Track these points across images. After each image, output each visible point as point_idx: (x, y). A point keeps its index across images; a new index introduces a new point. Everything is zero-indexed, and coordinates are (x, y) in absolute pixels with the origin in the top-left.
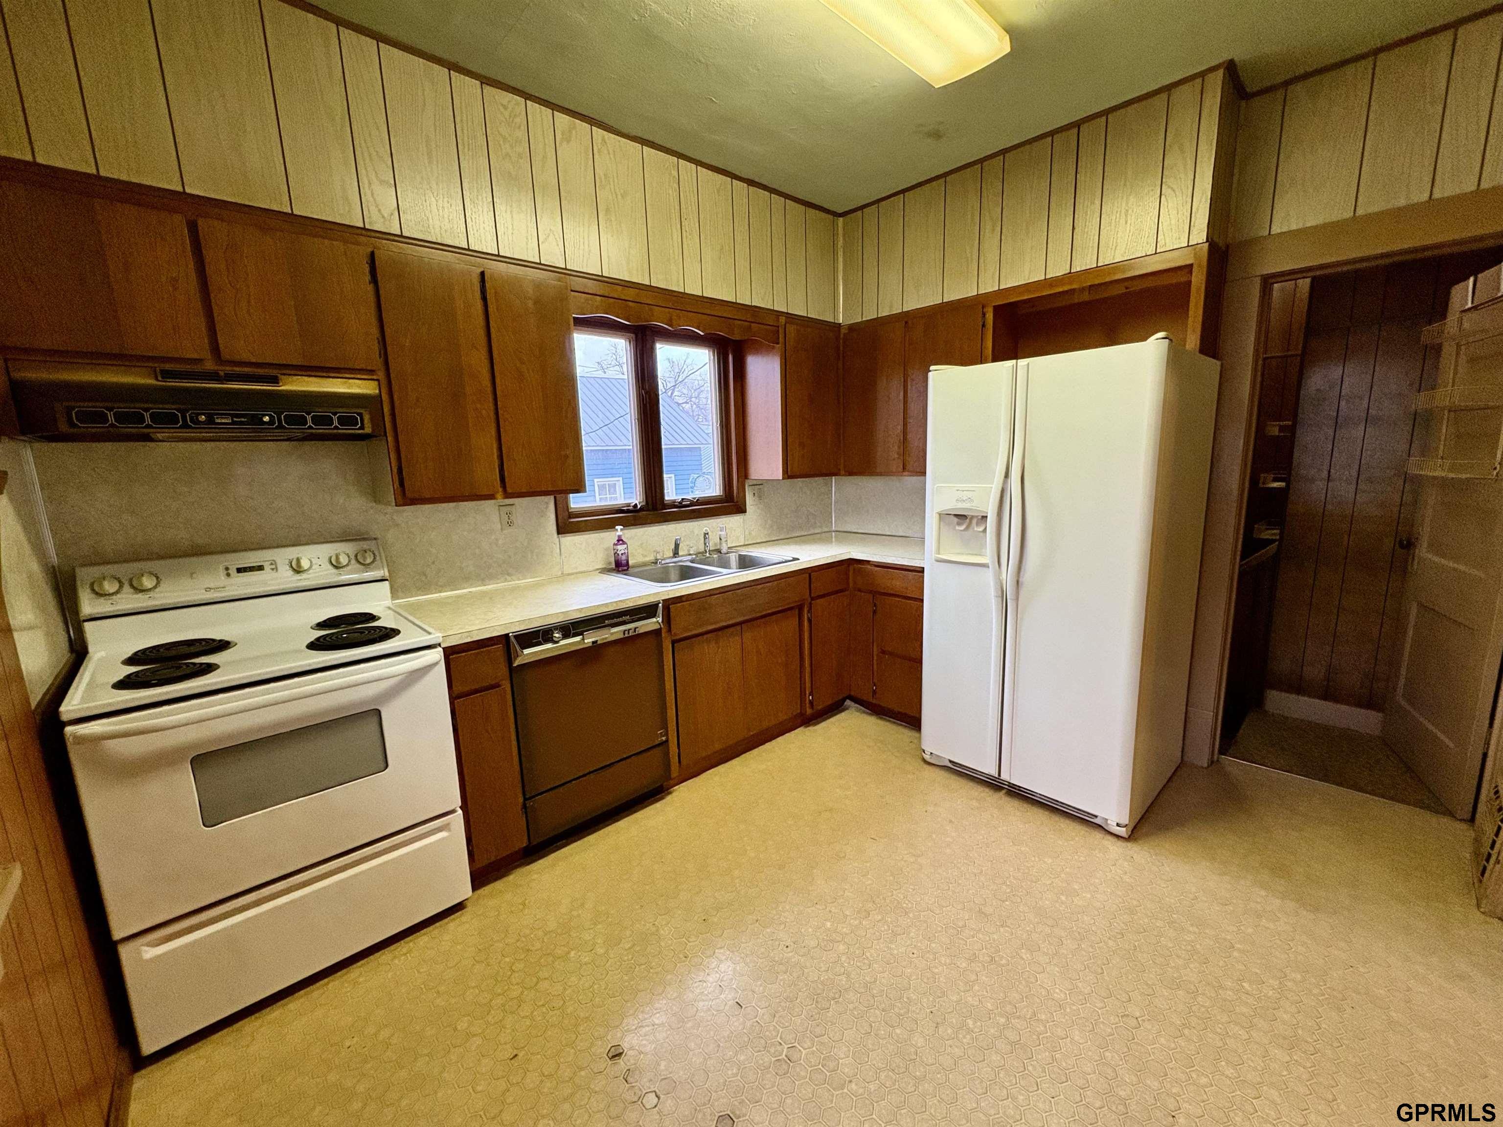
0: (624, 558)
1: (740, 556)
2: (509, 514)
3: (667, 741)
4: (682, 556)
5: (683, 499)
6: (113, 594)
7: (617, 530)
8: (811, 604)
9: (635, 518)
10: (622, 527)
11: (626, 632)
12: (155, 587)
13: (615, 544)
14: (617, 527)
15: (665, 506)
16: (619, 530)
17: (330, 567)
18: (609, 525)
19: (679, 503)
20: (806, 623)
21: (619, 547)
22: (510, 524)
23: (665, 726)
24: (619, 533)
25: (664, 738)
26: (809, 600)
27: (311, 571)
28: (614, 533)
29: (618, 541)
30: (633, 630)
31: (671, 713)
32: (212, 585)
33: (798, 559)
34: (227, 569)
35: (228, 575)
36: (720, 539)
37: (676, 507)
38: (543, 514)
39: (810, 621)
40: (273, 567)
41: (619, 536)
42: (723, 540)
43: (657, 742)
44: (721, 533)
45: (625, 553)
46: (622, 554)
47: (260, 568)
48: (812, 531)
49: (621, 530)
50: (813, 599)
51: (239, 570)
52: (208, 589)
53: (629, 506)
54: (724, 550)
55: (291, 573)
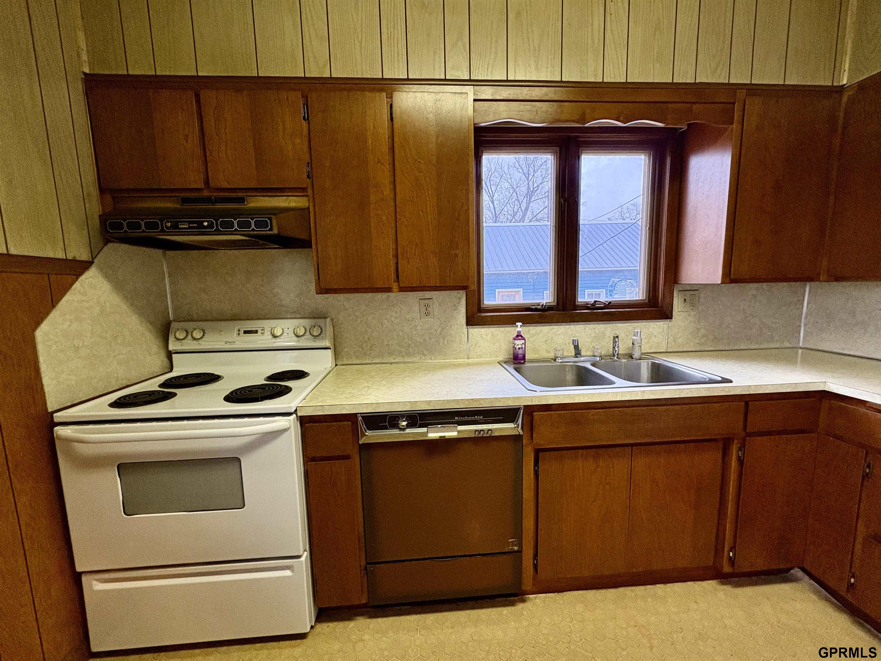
0: (520, 352)
1: (653, 364)
2: (427, 306)
3: (520, 551)
4: (583, 356)
5: (595, 301)
6: (182, 339)
7: (517, 326)
8: (744, 440)
9: (541, 316)
10: (521, 324)
11: (477, 432)
12: (201, 338)
13: (514, 339)
14: (517, 324)
15: (576, 307)
16: (519, 326)
17: (294, 336)
18: (511, 321)
19: (592, 305)
20: (734, 463)
21: (517, 342)
22: (427, 314)
23: (518, 534)
24: (519, 329)
25: (516, 548)
26: (743, 434)
27: (282, 337)
28: (514, 328)
29: (517, 336)
30: (486, 432)
31: (528, 523)
32: (229, 340)
33: (731, 382)
34: (239, 330)
35: (239, 334)
36: (633, 344)
37: (588, 308)
38: (455, 308)
39: (741, 462)
40: (263, 332)
41: (519, 332)
42: (637, 345)
43: (507, 550)
44: (634, 338)
45: (522, 348)
46: (519, 348)
47: (256, 332)
48: (765, 346)
49: (521, 326)
50: (749, 435)
51: (246, 332)
52: (226, 342)
53: (539, 306)
54: (637, 355)
55: (271, 337)
